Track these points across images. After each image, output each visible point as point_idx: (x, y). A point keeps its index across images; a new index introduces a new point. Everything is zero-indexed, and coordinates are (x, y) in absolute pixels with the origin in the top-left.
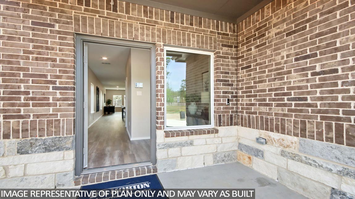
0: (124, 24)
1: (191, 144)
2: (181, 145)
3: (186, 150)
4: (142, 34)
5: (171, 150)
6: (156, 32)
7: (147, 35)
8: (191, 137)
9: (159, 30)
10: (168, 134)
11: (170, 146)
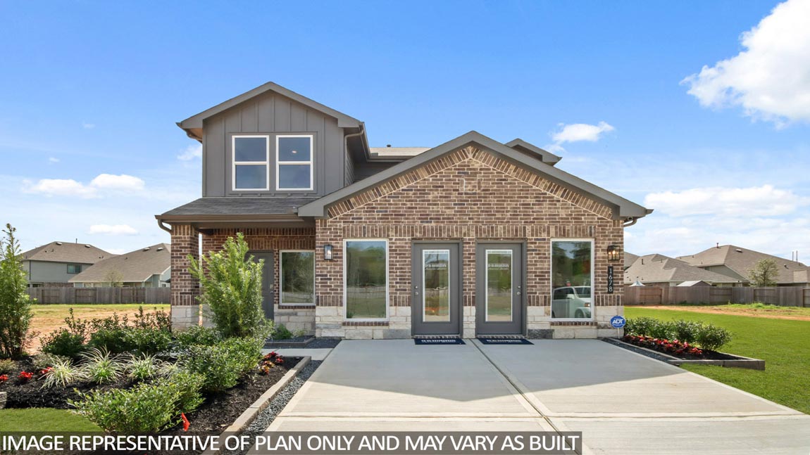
0: (256, 241)
1: (296, 314)
2: (289, 315)
3: (292, 318)
4: (265, 246)
5: (282, 317)
6: (273, 243)
7: (268, 246)
8: (296, 310)
9: (275, 241)
10: (279, 307)
11: (281, 315)
